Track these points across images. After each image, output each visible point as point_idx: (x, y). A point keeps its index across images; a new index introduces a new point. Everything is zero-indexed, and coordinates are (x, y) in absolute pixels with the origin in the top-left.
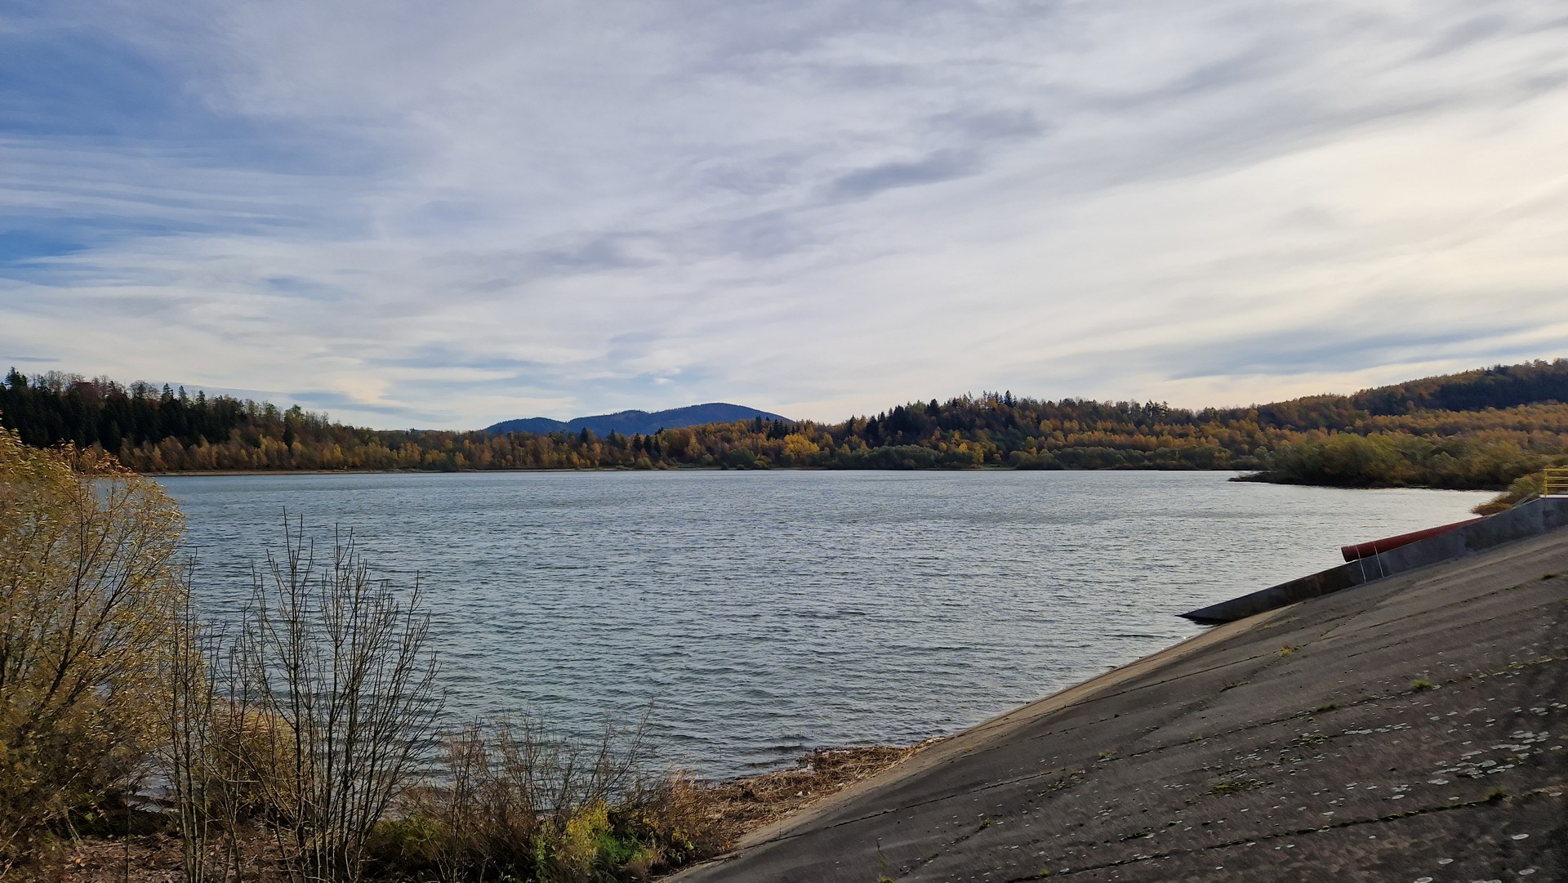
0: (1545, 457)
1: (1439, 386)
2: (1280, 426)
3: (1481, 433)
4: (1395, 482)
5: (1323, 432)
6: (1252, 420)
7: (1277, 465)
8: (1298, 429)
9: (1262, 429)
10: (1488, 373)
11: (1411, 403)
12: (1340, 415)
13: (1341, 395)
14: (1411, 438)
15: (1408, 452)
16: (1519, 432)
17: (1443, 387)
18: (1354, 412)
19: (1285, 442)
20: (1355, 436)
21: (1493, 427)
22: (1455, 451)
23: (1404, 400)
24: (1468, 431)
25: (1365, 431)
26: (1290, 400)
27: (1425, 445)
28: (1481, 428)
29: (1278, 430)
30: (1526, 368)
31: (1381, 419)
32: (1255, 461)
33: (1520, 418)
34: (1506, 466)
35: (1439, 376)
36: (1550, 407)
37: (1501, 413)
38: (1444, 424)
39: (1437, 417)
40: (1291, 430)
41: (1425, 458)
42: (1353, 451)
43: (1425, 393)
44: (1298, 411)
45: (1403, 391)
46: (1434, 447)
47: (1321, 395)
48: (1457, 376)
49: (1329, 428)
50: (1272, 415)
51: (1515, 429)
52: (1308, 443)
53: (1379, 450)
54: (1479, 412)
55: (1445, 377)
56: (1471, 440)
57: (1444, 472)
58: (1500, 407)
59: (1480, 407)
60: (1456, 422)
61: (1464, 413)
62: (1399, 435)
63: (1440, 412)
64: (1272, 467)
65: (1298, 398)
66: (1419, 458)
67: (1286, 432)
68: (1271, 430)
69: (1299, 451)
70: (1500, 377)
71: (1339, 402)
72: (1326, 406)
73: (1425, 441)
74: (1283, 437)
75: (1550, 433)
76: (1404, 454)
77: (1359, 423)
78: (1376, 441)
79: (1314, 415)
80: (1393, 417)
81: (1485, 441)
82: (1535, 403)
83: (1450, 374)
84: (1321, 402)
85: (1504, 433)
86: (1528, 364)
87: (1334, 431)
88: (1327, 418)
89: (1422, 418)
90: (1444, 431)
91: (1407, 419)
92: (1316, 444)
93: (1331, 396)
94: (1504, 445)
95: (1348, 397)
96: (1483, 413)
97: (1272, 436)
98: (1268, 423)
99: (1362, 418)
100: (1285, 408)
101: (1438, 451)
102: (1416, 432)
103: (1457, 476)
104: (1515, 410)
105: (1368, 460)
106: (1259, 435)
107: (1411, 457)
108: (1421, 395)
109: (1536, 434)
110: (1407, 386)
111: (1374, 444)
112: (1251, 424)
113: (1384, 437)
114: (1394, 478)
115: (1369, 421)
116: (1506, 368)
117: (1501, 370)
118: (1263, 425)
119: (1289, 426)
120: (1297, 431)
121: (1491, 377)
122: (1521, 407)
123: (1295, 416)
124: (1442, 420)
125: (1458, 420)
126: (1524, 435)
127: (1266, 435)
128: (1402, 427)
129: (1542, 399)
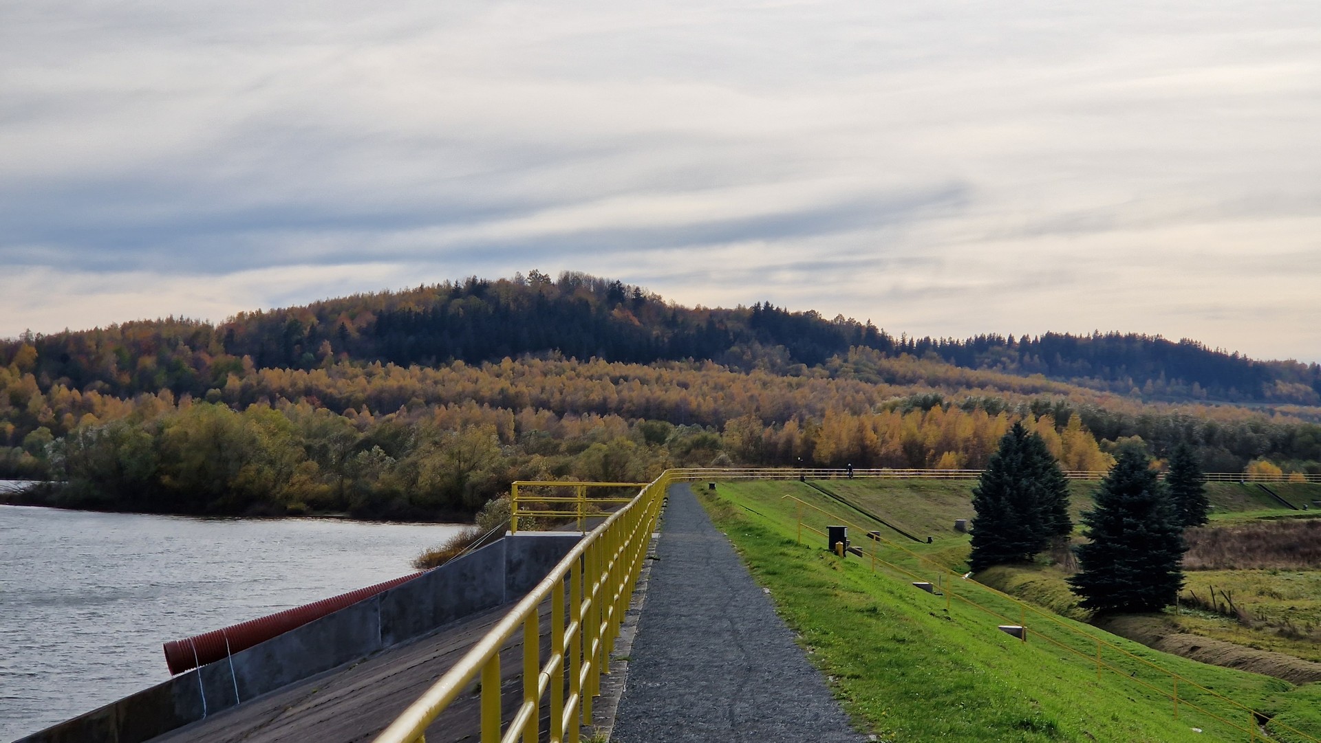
0: (537, 458)
1: (374, 313)
2: (79, 382)
3: (440, 411)
4: (290, 507)
5: (163, 398)
6: (23, 369)
7: (69, 469)
8: (116, 390)
9: (45, 390)
10: (455, 293)
11: (327, 347)
12: (197, 363)
13: (203, 320)
14: (326, 417)
15: (317, 443)
16: (500, 410)
17: (380, 316)
18: (223, 359)
19: (88, 418)
20: (222, 409)
21: (459, 399)
22: (393, 444)
23: (315, 338)
24: (419, 405)
25: (242, 400)
26: (103, 326)
27: (345, 431)
28: (439, 400)
29: (75, 392)
30: (515, 289)
31: (275, 377)
32: (27, 459)
33: (503, 383)
34: (475, 477)
35: (376, 293)
36: (551, 364)
37: (473, 372)
38: (382, 391)
39: (370, 375)
40: (102, 392)
41: (343, 456)
42: (217, 439)
43: (351, 328)
44: (118, 352)
45: (314, 320)
46: (361, 436)
47: (164, 318)
48: (405, 296)
49: (178, 391)
50: (65, 358)
51: (494, 404)
52: (132, 423)
53: (265, 440)
54: (437, 367)
55: (386, 296)
56: (422, 423)
57: (376, 486)
58: (474, 360)
59: (439, 358)
60: (400, 388)
61: (414, 369)
62: (304, 408)
63: (377, 367)
64: (59, 473)
65: (120, 324)
66: (333, 457)
67: (93, 396)
68: (62, 392)
69: (116, 439)
70: (474, 300)
71: (197, 336)
72: (172, 344)
73: (346, 424)
74: (87, 407)
75: (547, 414)
76: (308, 449)
77: (233, 382)
78: (259, 420)
79: (148, 362)
80: (295, 373)
81: (444, 426)
82: (528, 356)
83: (395, 290)
84: (164, 334)
85: (476, 411)
86: (520, 280)
87: (186, 399)
88: (172, 368)
89: (343, 375)
90: (382, 403)
91: (319, 378)
92: (146, 424)
93: (184, 324)
94: (474, 435)
95: (215, 327)
96: (445, 371)
97: (62, 405)
98: (57, 375)
99: (239, 370)
100: (92, 344)
101: (367, 444)
102: (337, 405)
103: (395, 494)
104: (495, 367)
105: (242, 459)
106: (37, 401)
107: (321, 454)
108: (343, 327)
109: (527, 414)
110: (323, 312)
111: (255, 427)
112: (22, 376)
113: (276, 414)
114: (288, 497)
115: (252, 378)
116: (485, 285)
117: (477, 289)
118: (46, 380)
119: (99, 383)
120: (114, 396)
121: (460, 301)
122: (507, 362)
123: (110, 362)
124: (378, 383)
125: (402, 383)
126: (508, 416)
127: (50, 402)
128: (309, 392)
129: (539, 347)
